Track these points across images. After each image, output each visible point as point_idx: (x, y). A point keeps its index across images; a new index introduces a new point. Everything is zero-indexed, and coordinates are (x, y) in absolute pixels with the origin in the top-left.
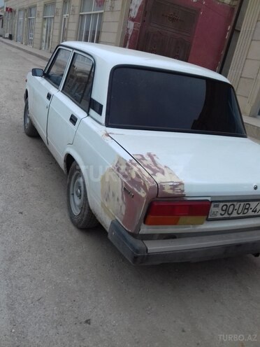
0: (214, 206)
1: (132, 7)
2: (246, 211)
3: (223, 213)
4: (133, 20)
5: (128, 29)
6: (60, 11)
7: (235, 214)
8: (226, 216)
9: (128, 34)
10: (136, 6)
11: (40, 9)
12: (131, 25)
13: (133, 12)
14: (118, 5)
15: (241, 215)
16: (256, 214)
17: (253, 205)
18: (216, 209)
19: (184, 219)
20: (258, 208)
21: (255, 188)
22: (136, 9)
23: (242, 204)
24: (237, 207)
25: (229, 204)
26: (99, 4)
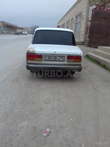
2: (56, 59)
4: (90, 21)
5: (88, 25)
6: (71, 23)
8: (50, 60)
9: (88, 27)
11: (66, 24)
12: (89, 23)
13: (89, 18)
14: (85, 17)
15: (54, 60)
16: (60, 60)
17: (58, 57)
18: (46, 58)
19: (36, 59)
20: (60, 58)
21: (55, 52)
22: (91, 17)
23: (54, 57)
24: (52, 58)
25: (50, 57)
26: (80, 18)
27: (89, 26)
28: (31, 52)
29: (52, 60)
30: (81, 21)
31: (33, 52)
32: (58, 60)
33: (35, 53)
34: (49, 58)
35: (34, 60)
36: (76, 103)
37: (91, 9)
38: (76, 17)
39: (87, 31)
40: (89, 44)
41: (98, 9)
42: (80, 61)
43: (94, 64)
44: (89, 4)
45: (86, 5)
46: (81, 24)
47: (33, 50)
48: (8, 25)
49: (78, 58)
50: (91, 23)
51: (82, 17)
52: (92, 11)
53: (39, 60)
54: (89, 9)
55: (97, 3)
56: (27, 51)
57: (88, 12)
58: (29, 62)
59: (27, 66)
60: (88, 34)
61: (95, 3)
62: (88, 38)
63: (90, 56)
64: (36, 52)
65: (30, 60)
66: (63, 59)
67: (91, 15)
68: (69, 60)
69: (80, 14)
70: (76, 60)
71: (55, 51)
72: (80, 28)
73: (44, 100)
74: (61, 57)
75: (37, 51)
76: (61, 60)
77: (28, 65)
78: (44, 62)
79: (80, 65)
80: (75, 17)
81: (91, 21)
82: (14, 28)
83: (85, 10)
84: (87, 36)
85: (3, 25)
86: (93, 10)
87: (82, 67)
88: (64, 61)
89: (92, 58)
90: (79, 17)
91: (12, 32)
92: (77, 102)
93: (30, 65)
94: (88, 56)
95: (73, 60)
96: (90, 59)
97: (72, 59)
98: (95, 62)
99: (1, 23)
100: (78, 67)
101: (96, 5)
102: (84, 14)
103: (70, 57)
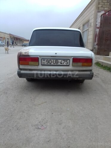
0: (43, 60)
1: (97, 23)
2: (57, 63)
3: (47, 63)
4: (98, 28)
5: (96, 32)
7: (52, 64)
8: (49, 64)
9: (96, 34)
10: (99, 23)
12: (98, 30)
13: (98, 25)
14: (92, 25)
15: (55, 64)
16: (62, 64)
17: (60, 61)
18: (44, 61)
19: (31, 63)
20: (63, 62)
21: (56, 54)
22: (99, 24)
23: (54, 60)
24: (52, 61)
25: (49, 60)
26: (88, 26)
27: (98, 33)
28: (24, 53)
29: (51, 64)
30: (88, 29)
31: (26, 54)
32: (61, 64)
33: (29, 56)
34: (47, 61)
35: (28, 64)
36: (87, 128)
37: (99, 15)
38: (84, 25)
39: (96, 38)
40: (98, 52)
41: (107, 14)
42: (91, 66)
43: (107, 72)
44: (97, 10)
45: (94, 12)
46: (88, 32)
47: (27, 51)
48: (15, 37)
49: (87, 61)
50: (100, 30)
51: (90, 25)
52: (100, 18)
53: (34, 64)
54: (97, 15)
55: (106, 9)
56: (19, 53)
57: (96, 18)
58: (21, 67)
59: (18, 72)
60: (97, 41)
61: (104, 9)
62: (96, 45)
63: (101, 63)
64: (30, 54)
65: (22, 64)
66: (67, 63)
67: (100, 21)
68: (75, 64)
69: (88, 22)
70: (85, 64)
71: (56, 52)
72: (88, 36)
73: (37, 123)
74: (64, 60)
75: (31, 52)
76: (65, 64)
77: (20, 71)
78: (40, 67)
79: (91, 70)
80: (82, 25)
81: (100, 28)
82: (21, 40)
83: (93, 17)
84: (96, 43)
85: (11, 37)
86: (102, 16)
87: (93, 73)
88: (69, 65)
89: (103, 65)
90: (86, 26)
91: (19, 44)
92: (89, 127)
93: (22, 72)
94: (98, 63)
95: (80, 64)
96: (101, 66)
97: (79, 62)
98: (108, 70)
99: (9, 35)
100: (89, 73)
101: (104, 11)
102: (92, 21)
103: (77, 60)
